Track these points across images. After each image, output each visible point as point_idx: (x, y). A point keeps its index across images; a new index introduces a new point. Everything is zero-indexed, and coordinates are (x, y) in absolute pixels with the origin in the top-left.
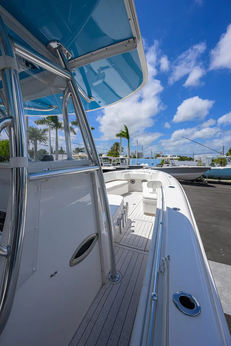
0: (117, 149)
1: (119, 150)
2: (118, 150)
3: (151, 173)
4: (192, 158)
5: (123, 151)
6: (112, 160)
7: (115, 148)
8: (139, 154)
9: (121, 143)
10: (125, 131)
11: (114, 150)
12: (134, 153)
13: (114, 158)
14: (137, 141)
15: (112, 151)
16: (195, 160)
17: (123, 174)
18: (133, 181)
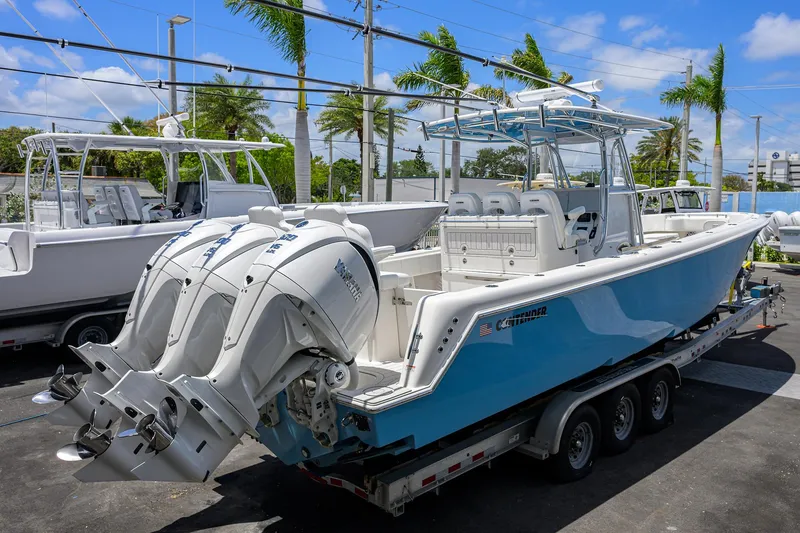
0: (669, 150)
1: (679, 153)
2: (675, 155)
6: (646, 197)
7: (660, 148)
8: (793, 169)
10: (709, 79)
11: (651, 156)
12: (768, 164)
13: (653, 189)
14: (758, 118)
15: (643, 159)
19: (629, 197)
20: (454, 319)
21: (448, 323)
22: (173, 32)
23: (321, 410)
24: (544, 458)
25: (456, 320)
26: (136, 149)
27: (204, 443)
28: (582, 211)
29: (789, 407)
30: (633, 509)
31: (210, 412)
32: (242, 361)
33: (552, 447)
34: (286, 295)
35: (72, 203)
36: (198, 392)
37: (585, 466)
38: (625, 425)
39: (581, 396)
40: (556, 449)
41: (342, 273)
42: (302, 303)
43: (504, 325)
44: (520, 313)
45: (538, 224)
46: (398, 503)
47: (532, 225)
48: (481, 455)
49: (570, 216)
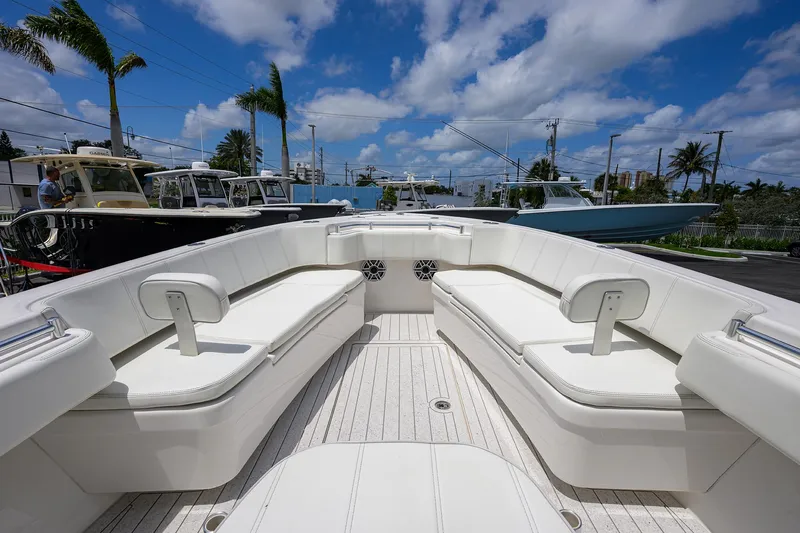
0: (240, 154)
2: (245, 157)
3: (465, 229)
4: (447, 187)
5: (259, 161)
6: (232, 185)
7: (234, 149)
9: (254, 133)
10: (271, 89)
11: (229, 157)
14: (313, 127)
15: (223, 158)
16: (455, 193)
17: (334, 235)
18: (373, 270)
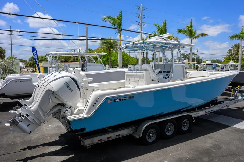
13: (223, 64)
15: (229, 56)
19: (183, 66)
20: (98, 98)
21: (96, 99)
22: (87, 27)
23: (63, 119)
24: (137, 138)
25: (99, 98)
26: (73, 56)
27: (29, 124)
28: (160, 70)
29: (234, 130)
30: (159, 155)
31: (31, 117)
32: (39, 105)
33: (140, 135)
34: (50, 90)
35: (55, 68)
36: (27, 112)
37: (153, 141)
38: (171, 131)
39: (151, 122)
40: (141, 136)
41: (66, 85)
42: (53, 92)
43: (117, 100)
44: (124, 97)
45: (144, 73)
46: (88, 145)
47: (143, 74)
48: (119, 135)
49: (155, 71)
